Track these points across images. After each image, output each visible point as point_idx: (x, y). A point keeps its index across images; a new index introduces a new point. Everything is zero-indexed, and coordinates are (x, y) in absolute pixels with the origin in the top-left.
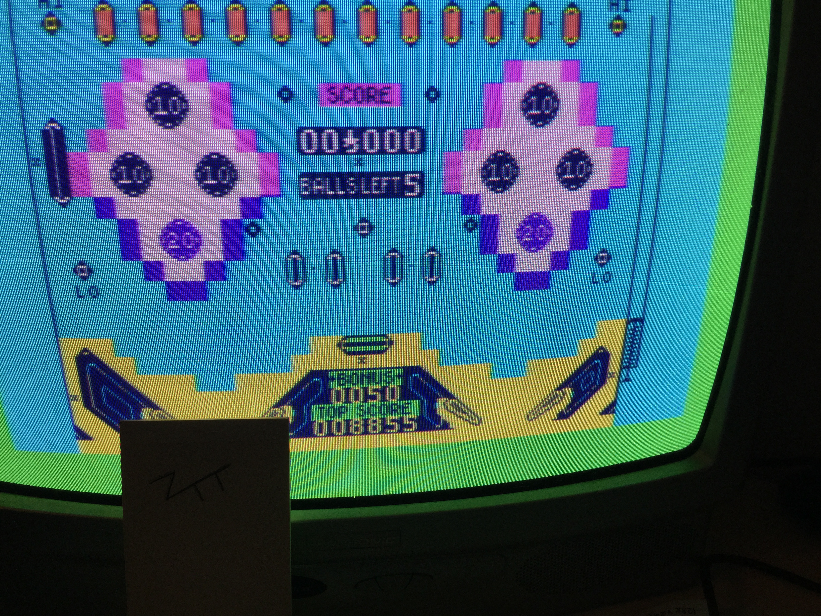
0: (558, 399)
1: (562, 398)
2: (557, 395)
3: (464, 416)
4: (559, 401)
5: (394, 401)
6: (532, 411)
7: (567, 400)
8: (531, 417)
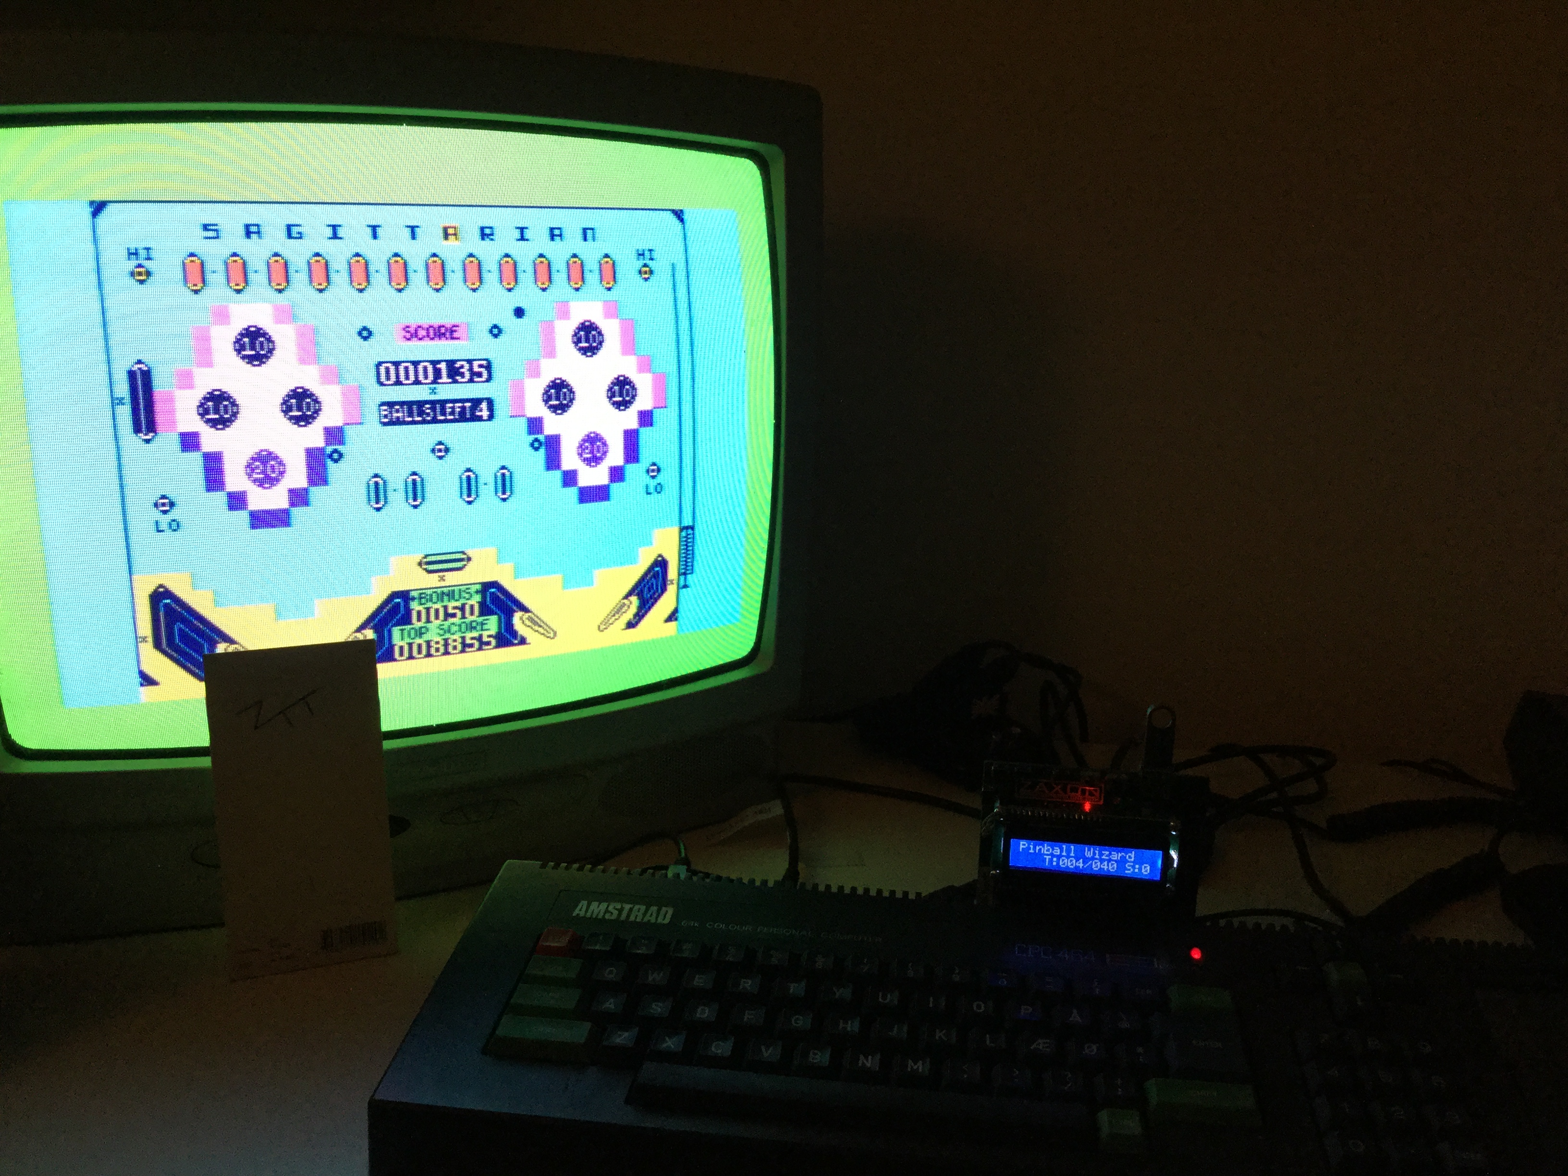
0: (626, 608)
1: (629, 607)
2: (624, 604)
3: (540, 630)
4: (626, 610)
5: (473, 618)
6: (603, 621)
7: (633, 609)
8: (602, 627)
